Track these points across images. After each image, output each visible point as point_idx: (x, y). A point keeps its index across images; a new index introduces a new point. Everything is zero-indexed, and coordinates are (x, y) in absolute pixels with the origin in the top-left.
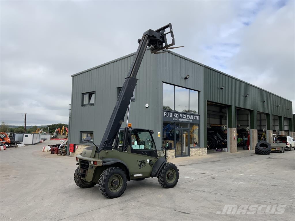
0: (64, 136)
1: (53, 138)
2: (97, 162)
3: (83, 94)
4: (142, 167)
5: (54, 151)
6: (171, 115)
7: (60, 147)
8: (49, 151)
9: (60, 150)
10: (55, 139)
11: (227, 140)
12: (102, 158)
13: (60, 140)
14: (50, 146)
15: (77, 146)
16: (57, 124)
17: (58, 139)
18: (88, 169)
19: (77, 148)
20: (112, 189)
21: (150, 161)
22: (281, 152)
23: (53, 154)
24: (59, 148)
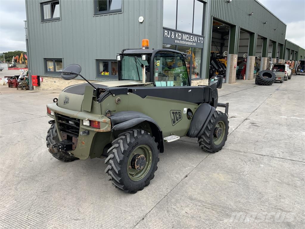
0: (24, 66)
1: (12, 67)
2: (99, 122)
3: (42, 4)
4: (176, 122)
5: (13, 84)
6: (173, 35)
7: (19, 79)
8: (6, 84)
9: (20, 83)
10: (13, 69)
11: (226, 69)
12: (109, 114)
13: (20, 70)
14: (7, 78)
15: (42, 78)
16: (13, 51)
17: (18, 69)
18: (78, 136)
19: (42, 81)
20: (134, 173)
21: (189, 110)
22: (281, 82)
23: (12, 87)
24: (19, 81)
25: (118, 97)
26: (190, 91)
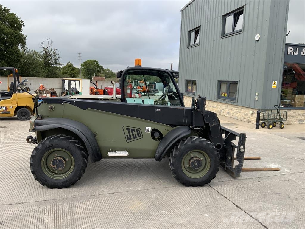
3: (190, 32)
4: (133, 139)
6: (303, 52)
25: (52, 106)
26: (159, 110)
